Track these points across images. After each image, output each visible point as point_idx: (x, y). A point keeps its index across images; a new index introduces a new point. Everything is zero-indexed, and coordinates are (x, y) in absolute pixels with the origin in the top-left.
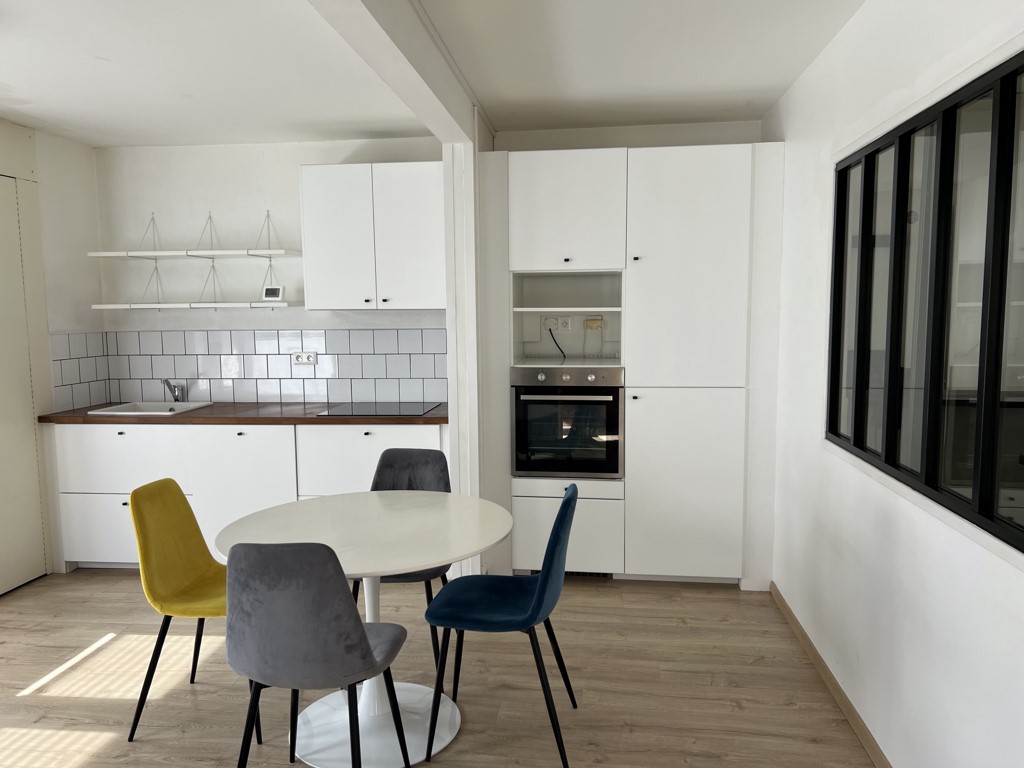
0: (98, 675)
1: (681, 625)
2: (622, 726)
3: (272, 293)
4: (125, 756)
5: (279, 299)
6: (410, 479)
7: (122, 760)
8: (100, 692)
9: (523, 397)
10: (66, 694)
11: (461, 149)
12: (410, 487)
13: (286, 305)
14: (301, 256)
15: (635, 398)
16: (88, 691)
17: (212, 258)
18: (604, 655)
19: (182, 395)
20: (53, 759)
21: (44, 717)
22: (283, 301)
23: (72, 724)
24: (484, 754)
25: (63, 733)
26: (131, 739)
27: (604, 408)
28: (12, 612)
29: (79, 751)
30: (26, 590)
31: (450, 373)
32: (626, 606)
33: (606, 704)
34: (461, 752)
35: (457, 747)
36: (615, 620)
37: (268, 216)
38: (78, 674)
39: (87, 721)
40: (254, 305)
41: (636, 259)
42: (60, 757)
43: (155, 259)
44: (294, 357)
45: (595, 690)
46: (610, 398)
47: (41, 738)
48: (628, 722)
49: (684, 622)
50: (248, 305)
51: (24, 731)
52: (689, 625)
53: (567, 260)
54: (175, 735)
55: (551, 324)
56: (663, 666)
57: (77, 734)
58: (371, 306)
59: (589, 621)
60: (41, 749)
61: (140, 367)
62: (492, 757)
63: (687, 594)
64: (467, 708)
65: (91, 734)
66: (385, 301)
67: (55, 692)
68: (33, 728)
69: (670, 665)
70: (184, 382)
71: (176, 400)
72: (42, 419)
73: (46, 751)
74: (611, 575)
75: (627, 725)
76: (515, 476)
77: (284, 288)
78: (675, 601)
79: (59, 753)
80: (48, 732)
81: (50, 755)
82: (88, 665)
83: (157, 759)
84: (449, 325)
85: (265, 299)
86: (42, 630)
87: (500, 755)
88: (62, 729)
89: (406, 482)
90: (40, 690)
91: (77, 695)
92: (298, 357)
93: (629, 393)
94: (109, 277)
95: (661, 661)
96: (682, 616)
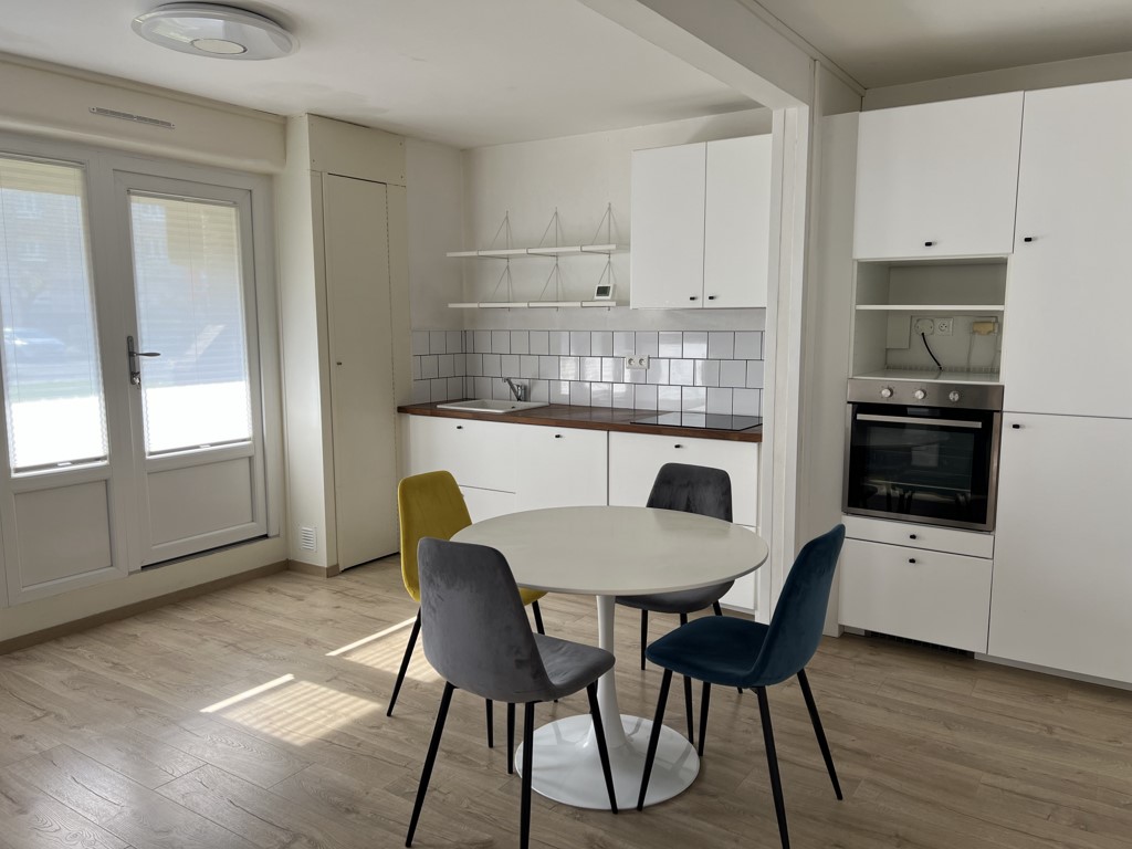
0: (394, 650)
1: (1045, 734)
2: (890, 837)
3: (603, 291)
4: (378, 728)
5: (608, 298)
6: (688, 499)
7: (374, 731)
8: (388, 666)
9: (860, 417)
10: (362, 662)
11: (794, 117)
12: (688, 509)
13: (614, 304)
14: (629, 250)
15: (1016, 426)
16: (378, 663)
17: (556, 256)
18: (911, 747)
19: (524, 394)
20: (325, 716)
21: (336, 678)
22: (612, 300)
23: (354, 690)
24: (703, 820)
25: (343, 695)
26: (389, 714)
27: (972, 436)
28: (357, 582)
29: (346, 715)
30: (378, 564)
31: (767, 384)
32: (974, 695)
33: (882, 804)
34: (680, 811)
35: (679, 804)
36: (950, 709)
37: (609, 209)
38: (379, 646)
39: (366, 689)
40: (585, 304)
41: (1028, 240)
42: (330, 716)
43: (507, 258)
44: (626, 360)
45: (876, 784)
46: (979, 425)
47: (325, 695)
48: (901, 834)
49: (1050, 729)
50: (579, 304)
51: (315, 686)
52: (1057, 737)
53: (928, 244)
54: (426, 720)
55: (925, 327)
56: (987, 778)
57: (352, 698)
58: (697, 304)
59: (915, 703)
60: (319, 705)
61: (491, 365)
62: (710, 826)
63: (1076, 698)
64: (710, 766)
65: (363, 702)
66: (711, 298)
67: (354, 658)
68: (324, 686)
69: (1000, 781)
70: (526, 382)
71: (519, 399)
72: (402, 410)
73: (321, 709)
74: (973, 653)
75: (897, 836)
76: (847, 513)
77: (615, 286)
78: (1053, 702)
79: (331, 712)
80: (332, 692)
81: (323, 712)
82: (390, 640)
83: (401, 738)
84: (768, 326)
85: (597, 298)
86: (372, 602)
87: (721, 826)
88: (344, 692)
89: (684, 503)
90: (345, 654)
91: (369, 664)
92: (630, 360)
93: (1008, 419)
94: (468, 276)
95: (989, 772)
96: (1049, 722)
